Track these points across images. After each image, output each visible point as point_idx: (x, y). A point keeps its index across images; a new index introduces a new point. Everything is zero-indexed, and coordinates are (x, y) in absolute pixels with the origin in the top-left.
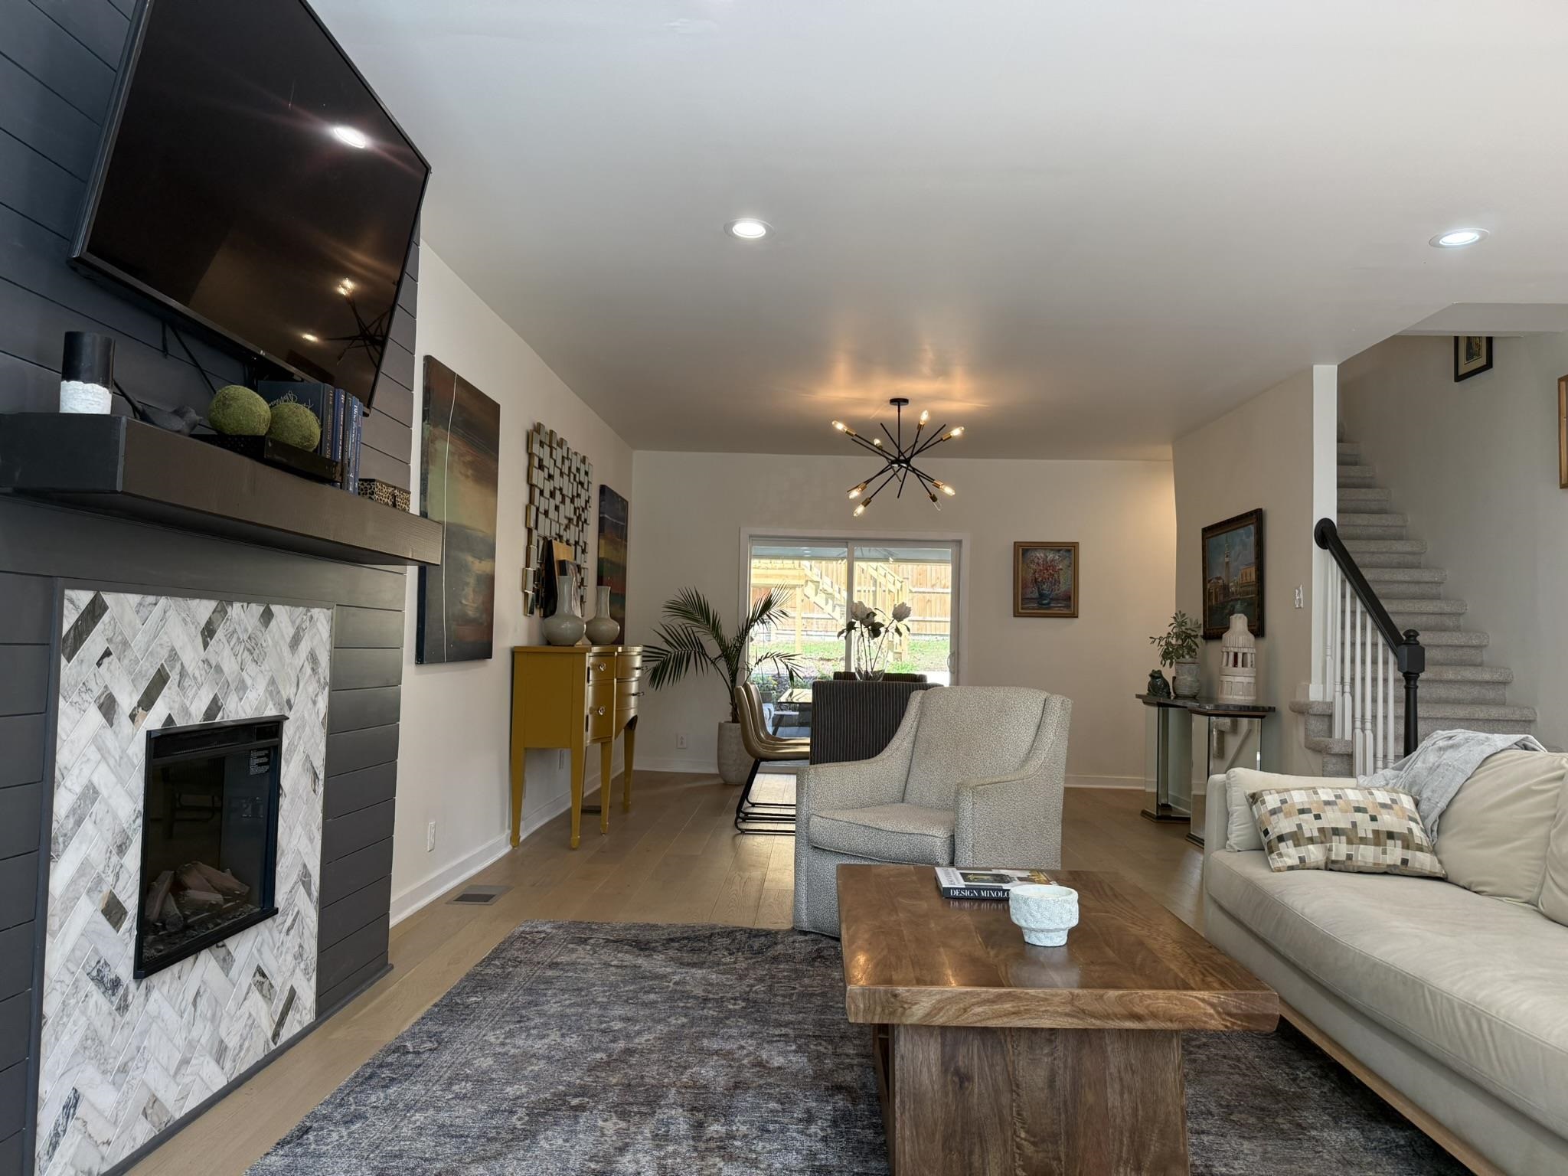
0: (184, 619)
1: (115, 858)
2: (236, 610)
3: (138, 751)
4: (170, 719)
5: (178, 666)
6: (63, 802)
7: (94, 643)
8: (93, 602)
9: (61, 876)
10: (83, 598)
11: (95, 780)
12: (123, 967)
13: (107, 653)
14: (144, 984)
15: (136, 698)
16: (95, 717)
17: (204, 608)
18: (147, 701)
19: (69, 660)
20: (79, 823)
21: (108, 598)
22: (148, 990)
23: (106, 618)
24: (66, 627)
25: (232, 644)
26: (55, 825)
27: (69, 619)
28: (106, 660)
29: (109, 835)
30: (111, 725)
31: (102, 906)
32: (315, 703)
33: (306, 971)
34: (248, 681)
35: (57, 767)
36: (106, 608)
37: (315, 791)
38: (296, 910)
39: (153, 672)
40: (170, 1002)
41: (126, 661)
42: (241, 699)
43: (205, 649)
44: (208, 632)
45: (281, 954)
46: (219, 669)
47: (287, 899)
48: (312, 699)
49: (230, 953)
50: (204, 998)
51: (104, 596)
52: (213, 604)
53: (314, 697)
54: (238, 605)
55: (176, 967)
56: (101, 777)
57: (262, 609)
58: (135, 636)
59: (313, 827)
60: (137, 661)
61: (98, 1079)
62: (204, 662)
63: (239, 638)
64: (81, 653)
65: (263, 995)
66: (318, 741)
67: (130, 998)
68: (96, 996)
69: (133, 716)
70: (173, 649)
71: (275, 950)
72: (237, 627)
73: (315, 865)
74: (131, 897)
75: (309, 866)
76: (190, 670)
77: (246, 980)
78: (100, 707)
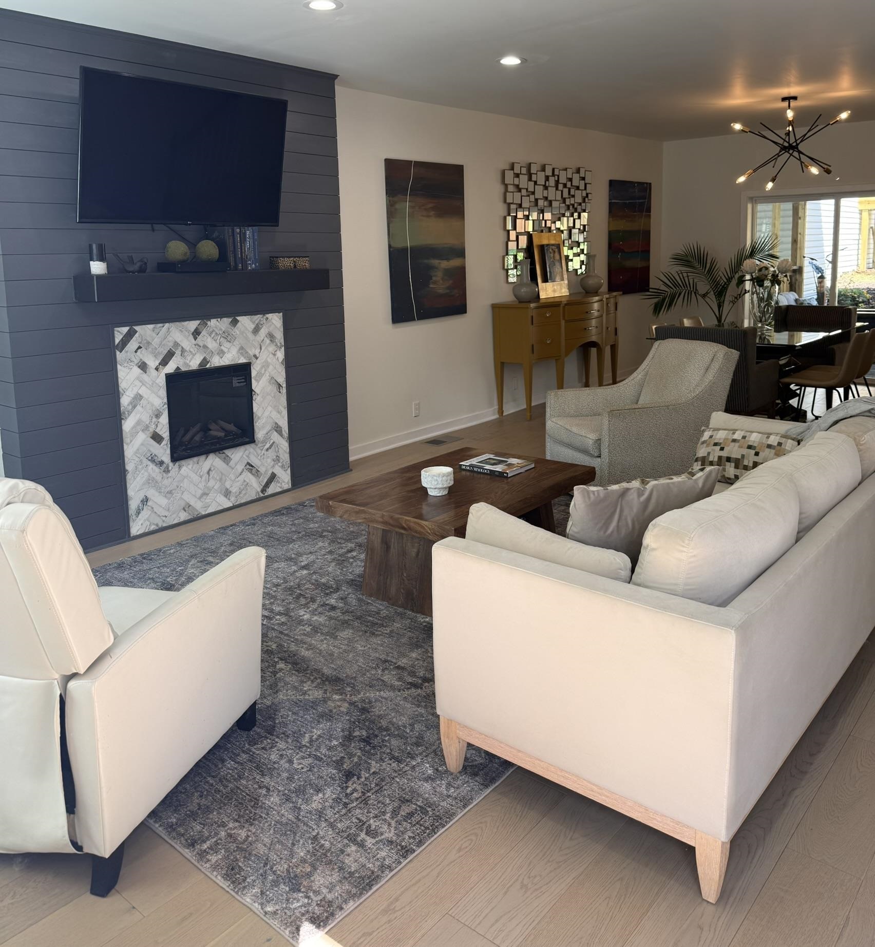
0: (180, 330)
1: (154, 420)
2: (213, 323)
3: (162, 381)
4: (178, 368)
5: (180, 349)
6: (125, 401)
7: (133, 345)
8: (129, 331)
9: (128, 425)
10: (125, 330)
11: (140, 392)
12: (166, 458)
13: (140, 348)
14: (177, 464)
15: (157, 363)
16: (137, 371)
17: (193, 325)
18: (164, 362)
19: (120, 352)
20: (134, 407)
21: (136, 328)
22: (180, 467)
23: (137, 335)
24: (117, 341)
25: (212, 336)
26: (122, 409)
27: (118, 339)
28: (139, 350)
29: (150, 411)
30: (146, 373)
31: (151, 435)
32: (274, 355)
33: (283, 467)
34: (225, 350)
35: (120, 389)
36: (136, 332)
37: (280, 392)
38: (272, 442)
39: (166, 352)
40: (193, 472)
41: (150, 349)
42: (222, 358)
43: (195, 340)
44: (196, 333)
45: (263, 458)
46: (205, 347)
47: (264, 437)
48: (272, 353)
49: (228, 456)
50: (214, 472)
51: (135, 327)
52: (198, 322)
53: (273, 353)
54: (214, 320)
55: (195, 459)
56: (143, 391)
57: (230, 320)
58: (153, 340)
59: (280, 407)
60: (156, 349)
61: (157, 494)
62: (195, 345)
63: (216, 333)
64: (126, 349)
65: (253, 474)
66: (280, 371)
67: (170, 468)
68: (152, 466)
69: (157, 369)
70: (176, 342)
71: (259, 457)
72: (215, 329)
73: (284, 423)
74: (165, 433)
75: (279, 424)
76: (187, 349)
77: (240, 467)
78: (139, 367)
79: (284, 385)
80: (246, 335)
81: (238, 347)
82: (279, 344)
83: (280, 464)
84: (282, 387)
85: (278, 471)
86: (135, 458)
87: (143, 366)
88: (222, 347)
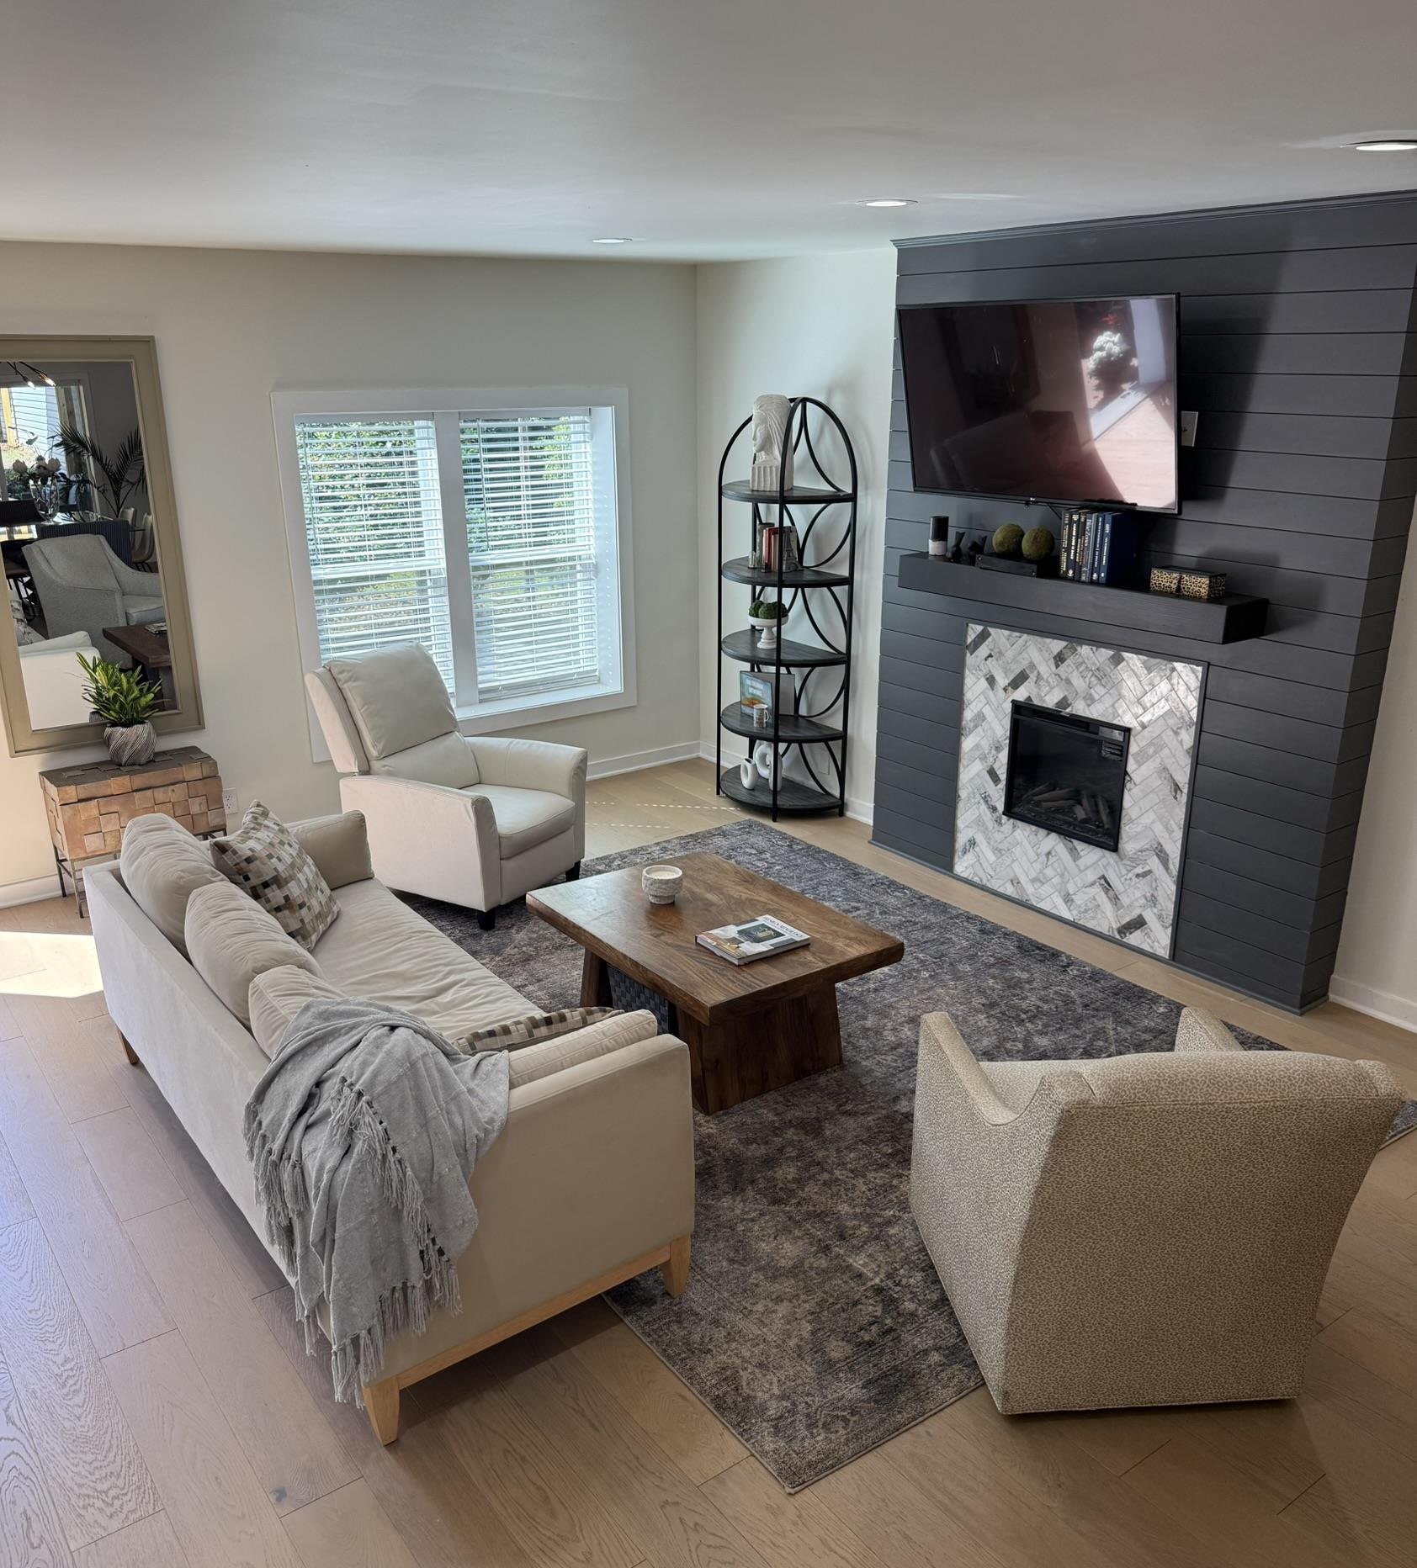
0: (1040, 648)
1: (993, 752)
2: (1085, 651)
3: (1008, 707)
4: (1029, 698)
5: (1036, 673)
6: (968, 714)
7: (983, 650)
8: (983, 631)
9: (967, 744)
10: (979, 628)
11: (984, 711)
12: (1001, 807)
13: (990, 656)
14: (1011, 821)
15: (1007, 682)
16: (984, 683)
17: (1057, 645)
18: (1016, 684)
19: (971, 654)
20: (976, 726)
21: (991, 630)
23: (990, 639)
24: (969, 640)
25: (1081, 670)
26: (964, 723)
27: (971, 637)
28: (990, 659)
29: (991, 741)
30: (993, 689)
31: (987, 769)
32: (1176, 733)
33: (1160, 917)
34: (1097, 697)
35: (965, 698)
36: (990, 635)
37: (1176, 798)
38: (1147, 868)
39: (1018, 671)
40: (1030, 843)
41: (1001, 662)
42: (1089, 706)
43: (1057, 667)
44: (1059, 659)
45: (1130, 886)
46: (1068, 682)
47: (1135, 854)
48: (1172, 729)
49: (1076, 849)
50: (1054, 859)
52: (1063, 644)
53: (1175, 729)
54: (1087, 647)
55: (1034, 828)
56: (987, 711)
57: (1112, 653)
58: (1006, 651)
59: (1172, 822)
60: (1008, 663)
61: (985, 844)
62: (1056, 675)
63: (1087, 667)
64: (976, 653)
65: (1108, 897)
66: (1183, 764)
67: (1003, 821)
68: (983, 807)
69: (1005, 690)
70: (1031, 662)
71: (1123, 879)
72: (1086, 661)
73: (1174, 851)
74: (1003, 774)
75: (1164, 846)
76: (1045, 677)
77: (1091, 876)
78: (987, 679)
79: (1185, 791)
81: (1116, 699)
83: (1155, 910)
84: (1181, 791)
85: (1149, 916)
86: (968, 785)
87: (991, 681)
88: (1092, 691)
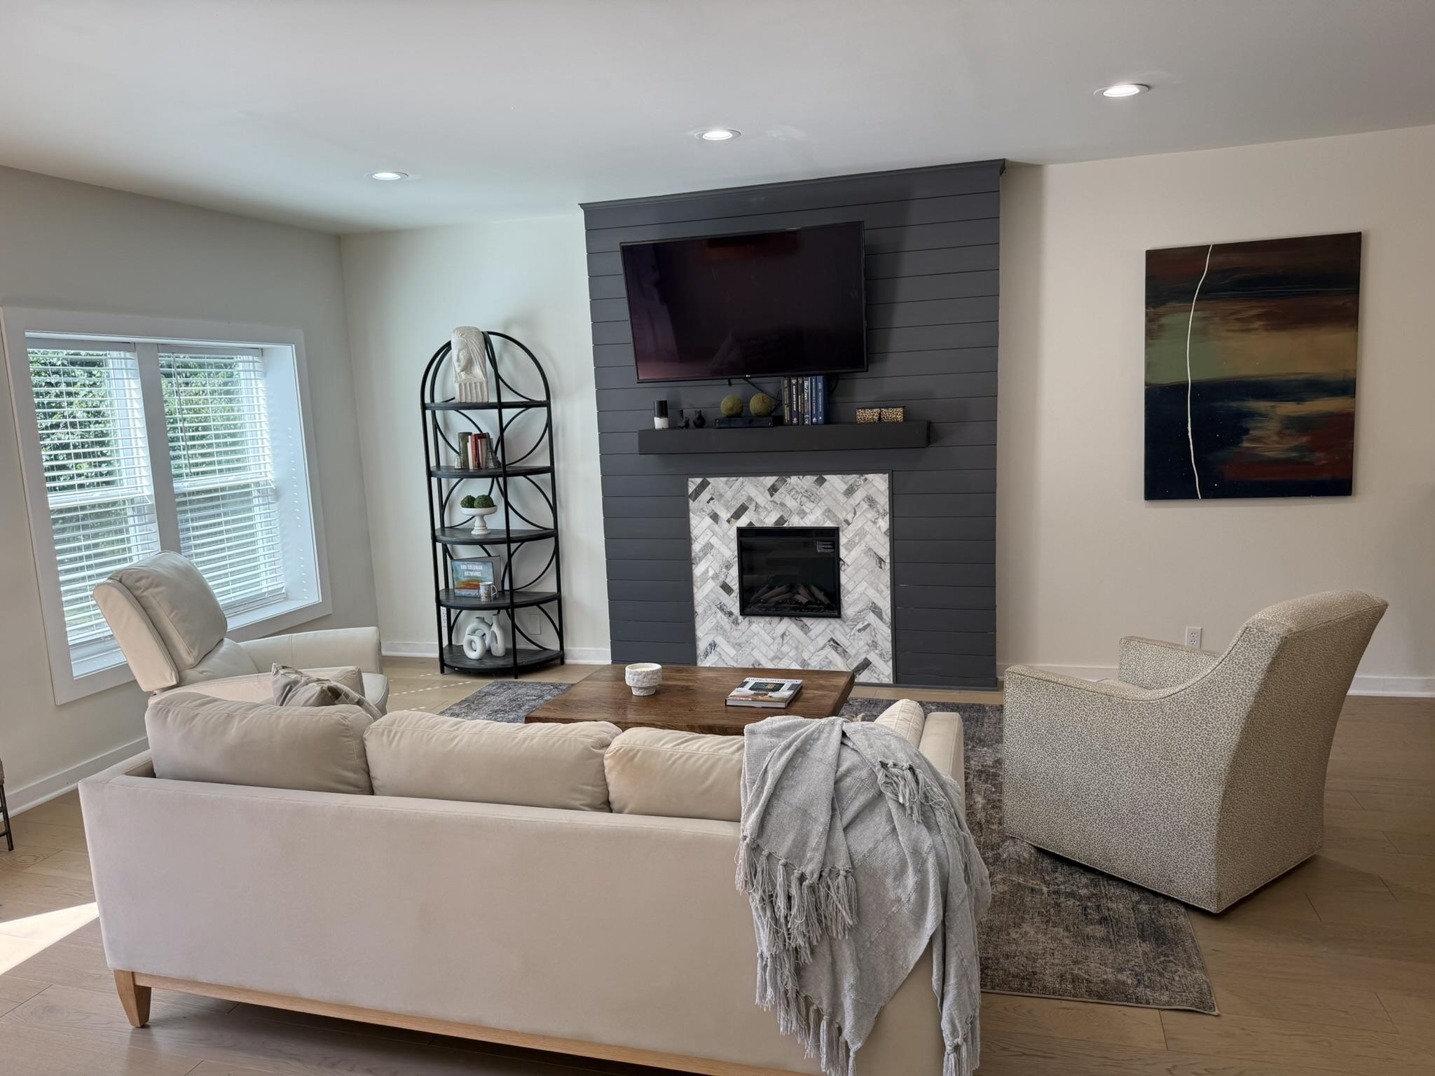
0: (755, 485)
1: (724, 570)
2: (794, 480)
3: (733, 533)
4: (751, 523)
5: (754, 504)
6: (696, 547)
7: (705, 496)
8: (702, 482)
9: (698, 570)
10: (699, 480)
11: (711, 541)
12: (736, 609)
13: (712, 499)
14: (747, 619)
15: (729, 515)
16: (708, 521)
17: (770, 480)
18: (737, 515)
19: (694, 501)
20: (705, 554)
22: (750, 623)
23: (710, 486)
24: (690, 491)
25: (792, 494)
26: (693, 554)
27: (692, 488)
28: (711, 501)
29: (721, 562)
30: (717, 523)
31: (720, 584)
32: (875, 523)
33: (881, 655)
34: (808, 511)
35: (692, 536)
36: (709, 483)
37: (881, 568)
38: (866, 623)
39: (739, 505)
40: (765, 631)
41: (722, 502)
42: (802, 518)
43: (771, 497)
44: (773, 490)
45: (854, 639)
46: (783, 505)
47: (856, 615)
48: (871, 521)
49: (806, 625)
50: (788, 638)
51: (709, 479)
52: (775, 478)
53: (873, 520)
54: (795, 477)
55: (768, 619)
56: (714, 541)
57: (816, 478)
58: (726, 492)
59: (881, 585)
60: (728, 501)
61: (725, 642)
62: (771, 502)
63: (797, 492)
64: (699, 499)
65: (838, 653)
66: (883, 543)
67: (739, 621)
68: (720, 614)
69: (729, 521)
70: (749, 497)
71: (848, 636)
72: (795, 487)
73: (885, 605)
74: (735, 586)
75: (877, 604)
76: (762, 505)
77: (822, 641)
78: (711, 517)
79: (888, 560)
80: (836, 496)
81: (824, 508)
82: (881, 511)
83: (877, 651)
84: (885, 562)
85: (873, 657)
86: (704, 602)
87: (715, 517)
88: (803, 507)
